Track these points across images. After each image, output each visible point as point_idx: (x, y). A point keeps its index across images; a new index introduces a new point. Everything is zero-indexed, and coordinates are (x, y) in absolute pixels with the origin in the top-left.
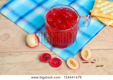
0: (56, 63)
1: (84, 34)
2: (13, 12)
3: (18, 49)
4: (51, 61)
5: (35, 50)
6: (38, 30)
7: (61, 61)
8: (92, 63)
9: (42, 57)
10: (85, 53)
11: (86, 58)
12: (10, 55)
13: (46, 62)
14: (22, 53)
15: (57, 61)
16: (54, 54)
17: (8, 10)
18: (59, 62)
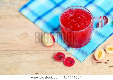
0: (69, 62)
1: (99, 34)
2: (32, 12)
3: (35, 48)
4: (65, 60)
5: (51, 49)
6: (55, 30)
7: (74, 60)
8: (105, 63)
9: (56, 56)
10: (98, 53)
11: (99, 58)
12: (27, 53)
13: (60, 61)
14: (39, 52)
15: (71, 60)
16: (68, 54)
17: (28, 10)
18: (72, 62)
